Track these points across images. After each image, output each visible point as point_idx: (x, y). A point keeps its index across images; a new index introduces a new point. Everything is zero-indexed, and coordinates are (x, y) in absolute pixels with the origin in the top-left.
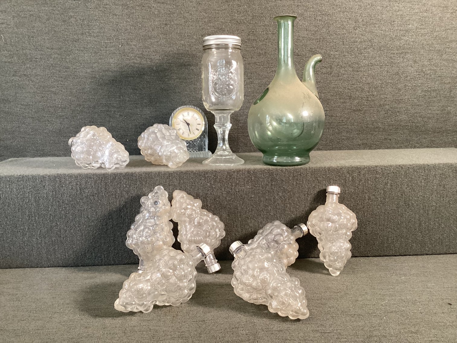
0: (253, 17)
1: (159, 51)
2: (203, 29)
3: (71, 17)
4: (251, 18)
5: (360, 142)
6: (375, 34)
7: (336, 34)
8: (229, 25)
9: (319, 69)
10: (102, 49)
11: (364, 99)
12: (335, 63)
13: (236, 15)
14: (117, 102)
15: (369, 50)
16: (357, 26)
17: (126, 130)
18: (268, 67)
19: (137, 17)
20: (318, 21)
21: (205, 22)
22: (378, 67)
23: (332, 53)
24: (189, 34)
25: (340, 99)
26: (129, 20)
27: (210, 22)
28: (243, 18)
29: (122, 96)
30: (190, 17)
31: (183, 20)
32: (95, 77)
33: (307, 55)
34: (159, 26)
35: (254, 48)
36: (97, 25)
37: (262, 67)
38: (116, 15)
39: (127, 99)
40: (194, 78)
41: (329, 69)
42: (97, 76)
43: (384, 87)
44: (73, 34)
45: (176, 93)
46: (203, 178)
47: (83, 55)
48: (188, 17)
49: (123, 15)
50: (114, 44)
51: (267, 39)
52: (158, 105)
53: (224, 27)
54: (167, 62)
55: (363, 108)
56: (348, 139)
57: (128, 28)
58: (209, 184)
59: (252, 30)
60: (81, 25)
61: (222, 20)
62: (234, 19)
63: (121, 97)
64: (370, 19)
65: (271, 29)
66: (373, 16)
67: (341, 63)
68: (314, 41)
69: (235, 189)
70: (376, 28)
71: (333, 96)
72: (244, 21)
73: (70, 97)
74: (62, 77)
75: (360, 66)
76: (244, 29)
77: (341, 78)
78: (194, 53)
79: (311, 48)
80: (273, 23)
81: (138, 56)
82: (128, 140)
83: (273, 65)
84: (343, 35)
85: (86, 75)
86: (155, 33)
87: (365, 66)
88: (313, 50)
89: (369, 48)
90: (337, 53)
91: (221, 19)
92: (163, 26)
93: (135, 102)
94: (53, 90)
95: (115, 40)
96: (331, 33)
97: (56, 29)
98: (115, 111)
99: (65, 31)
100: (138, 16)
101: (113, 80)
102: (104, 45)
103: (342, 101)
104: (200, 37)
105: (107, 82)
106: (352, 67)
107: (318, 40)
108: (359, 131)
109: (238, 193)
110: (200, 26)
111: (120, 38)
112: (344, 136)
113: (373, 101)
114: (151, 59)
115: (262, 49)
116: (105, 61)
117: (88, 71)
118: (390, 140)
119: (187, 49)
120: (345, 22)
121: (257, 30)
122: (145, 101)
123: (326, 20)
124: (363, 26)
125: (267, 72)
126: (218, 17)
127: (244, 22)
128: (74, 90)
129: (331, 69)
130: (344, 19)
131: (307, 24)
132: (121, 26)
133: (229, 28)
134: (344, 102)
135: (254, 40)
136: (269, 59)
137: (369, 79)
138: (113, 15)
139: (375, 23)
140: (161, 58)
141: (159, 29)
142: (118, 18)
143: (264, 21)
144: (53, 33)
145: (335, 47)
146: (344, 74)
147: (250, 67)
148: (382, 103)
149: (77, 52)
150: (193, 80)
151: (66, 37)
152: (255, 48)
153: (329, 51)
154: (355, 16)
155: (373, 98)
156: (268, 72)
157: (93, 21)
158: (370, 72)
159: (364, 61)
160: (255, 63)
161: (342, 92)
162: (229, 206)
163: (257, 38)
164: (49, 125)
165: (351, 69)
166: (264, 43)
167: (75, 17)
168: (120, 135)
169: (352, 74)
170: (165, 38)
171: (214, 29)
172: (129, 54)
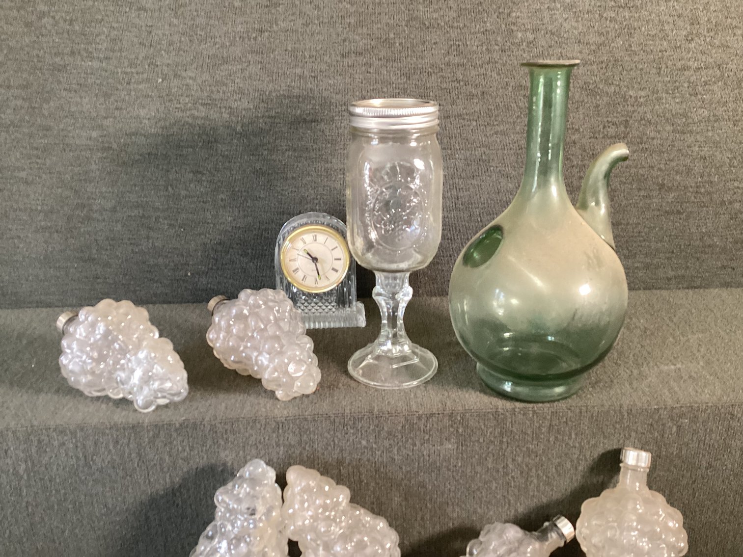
0: (460, 12)
1: (246, 92)
2: (345, 40)
3: (43, 15)
4: (455, 15)
5: (671, 273)
6: (732, 51)
7: (644, 51)
8: (404, 31)
9: (601, 127)
10: (120, 87)
11: (691, 190)
12: (636, 114)
13: (421, 7)
14: (162, 199)
15: (715, 88)
16: (695, 32)
17: (185, 254)
18: (489, 124)
19: (195, 13)
20: (608, 22)
21: (349, 24)
22: (729, 123)
23: (631, 93)
24: (314, 53)
25: (639, 190)
26: (175, 21)
27: (360, 24)
28: (435, 15)
29: (171, 186)
30: (316, 12)
31: (300, 22)
32: (110, 148)
33: (576, 97)
34: (245, 35)
35: (459, 82)
36: (104, 33)
37: (474, 123)
38: (145, 10)
39: (183, 193)
40: (326, 148)
41: (622, 128)
42: (115, 146)
43: (735, 164)
44: (51, 54)
45: (287, 179)
46: (352, 431)
47: (79, 100)
48: (311, 14)
49: (163, 10)
50: (145, 75)
51: (488, 63)
52: (249, 204)
53: (392, 36)
54: (267, 114)
55: (687, 207)
56: (647, 267)
57: (176, 38)
58: (364, 443)
59: (457, 43)
60: (68, 33)
61: (389, 21)
62: (416, 19)
63: (170, 189)
64: (727, 18)
65: (499, 39)
66: (732, 9)
67: (649, 116)
68: (595, 67)
69: (420, 450)
70: (735, 38)
71: (625, 183)
72: (439, 22)
73: (60, 190)
74: (37, 149)
75: (690, 121)
76: (438, 40)
77: (647, 147)
78: (325, 94)
79: (585, 83)
80: (504, 26)
81: (200, 101)
82: (189, 274)
83: (499, 119)
84: (660, 54)
85: (89, 142)
86: (237, 51)
87: (700, 121)
88: (591, 87)
89: (715, 83)
90: (643, 93)
91: (387, 17)
92: (254, 35)
93: (200, 199)
94: (23, 174)
95: (147, 67)
96: (633, 49)
97: (12, 43)
98: (157, 218)
99: (34, 48)
100: (196, 11)
101: (149, 154)
102: (123, 79)
103: (642, 193)
104: (339, 58)
105: (137, 157)
106: (673, 125)
107: (604, 66)
108: (673, 252)
109: (428, 458)
110: (338, 35)
111: (158, 63)
112: (639, 262)
113: (709, 193)
114: (230, 108)
115: (476, 86)
116: (128, 113)
117: (94, 134)
118: (734, 269)
119: (309, 86)
120: (669, 23)
121: (468, 43)
122: (221, 196)
123: (625, 20)
124: (708, 32)
125: (486, 135)
126: (380, 14)
127: (438, 24)
128: (67, 176)
129: (626, 127)
130: (666, 17)
131: (581, 27)
132: (158, 36)
133: (405, 38)
134: (648, 197)
135: (458, 65)
136: (490, 107)
137: (706, 149)
138: (139, 9)
139: (736, 27)
140: (252, 107)
141: (246, 40)
142: (151, 17)
143: (485, 22)
144: (5, 52)
145: (639, 80)
146: (653, 139)
147: (449, 125)
148: (727, 197)
149: (64, 93)
150: (323, 152)
151: (35, 60)
152: (462, 83)
153: (625, 89)
154: (691, 10)
155: (710, 189)
156: (488, 135)
157: (93, 24)
158: (710, 134)
159: (700, 111)
160: (460, 115)
161: (646, 176)
162: (408, 483)
163: (465, 61)
164: (21, 246)
165: (669, 128)
166: (483, 71)
167: (51, 14)
168: (172, 264)
169: (670, 138)
170: (259, 62)
171: (369, 41)
172: (181, 99)
